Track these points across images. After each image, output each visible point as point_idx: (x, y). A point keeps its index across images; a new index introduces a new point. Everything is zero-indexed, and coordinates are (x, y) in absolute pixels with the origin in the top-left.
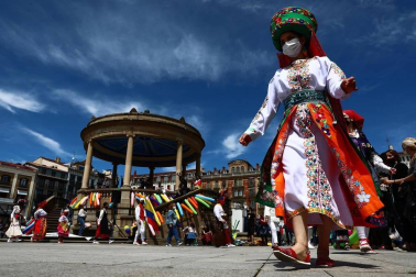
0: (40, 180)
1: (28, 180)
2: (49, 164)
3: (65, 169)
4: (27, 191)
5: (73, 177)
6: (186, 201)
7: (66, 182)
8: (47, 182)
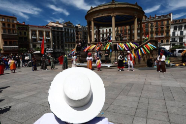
0: (53, 32)
1: (49, 32)
2: (55, 25)
3: (62, 26)
4: (50, 37)
5: (65, 29)
6: (144, 46)
7: (63, 32)
8: (56, 32)
